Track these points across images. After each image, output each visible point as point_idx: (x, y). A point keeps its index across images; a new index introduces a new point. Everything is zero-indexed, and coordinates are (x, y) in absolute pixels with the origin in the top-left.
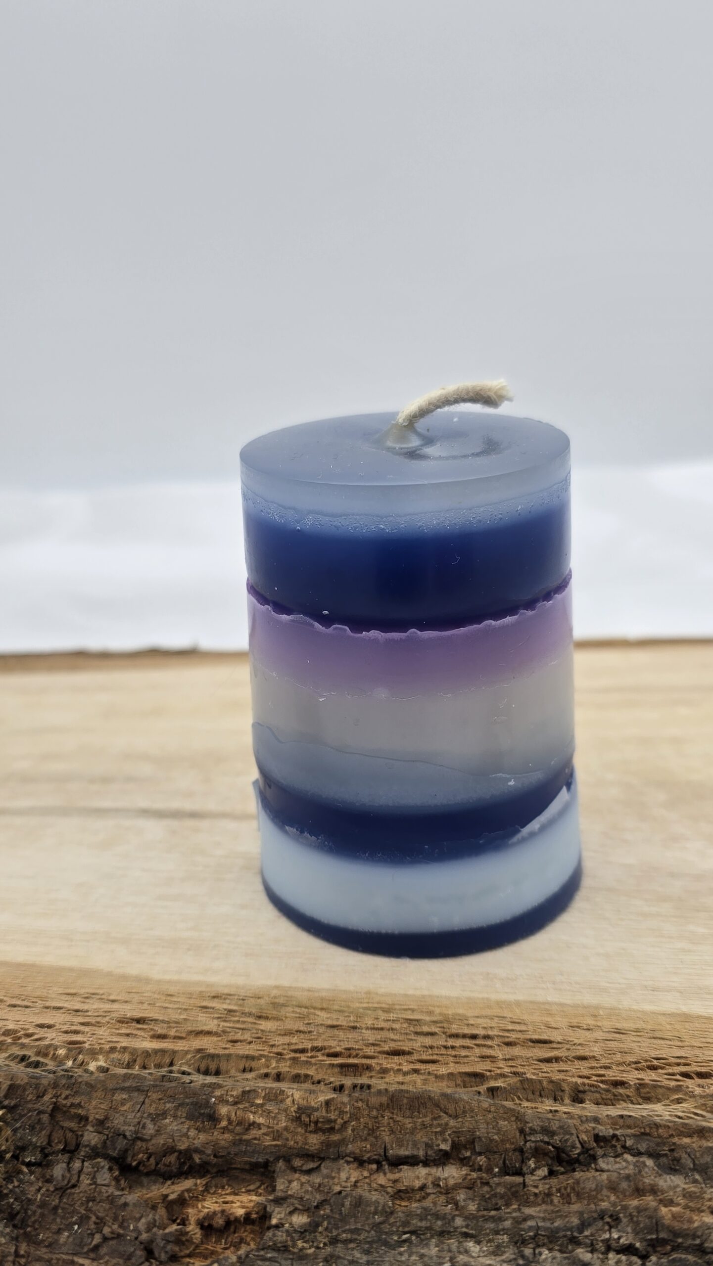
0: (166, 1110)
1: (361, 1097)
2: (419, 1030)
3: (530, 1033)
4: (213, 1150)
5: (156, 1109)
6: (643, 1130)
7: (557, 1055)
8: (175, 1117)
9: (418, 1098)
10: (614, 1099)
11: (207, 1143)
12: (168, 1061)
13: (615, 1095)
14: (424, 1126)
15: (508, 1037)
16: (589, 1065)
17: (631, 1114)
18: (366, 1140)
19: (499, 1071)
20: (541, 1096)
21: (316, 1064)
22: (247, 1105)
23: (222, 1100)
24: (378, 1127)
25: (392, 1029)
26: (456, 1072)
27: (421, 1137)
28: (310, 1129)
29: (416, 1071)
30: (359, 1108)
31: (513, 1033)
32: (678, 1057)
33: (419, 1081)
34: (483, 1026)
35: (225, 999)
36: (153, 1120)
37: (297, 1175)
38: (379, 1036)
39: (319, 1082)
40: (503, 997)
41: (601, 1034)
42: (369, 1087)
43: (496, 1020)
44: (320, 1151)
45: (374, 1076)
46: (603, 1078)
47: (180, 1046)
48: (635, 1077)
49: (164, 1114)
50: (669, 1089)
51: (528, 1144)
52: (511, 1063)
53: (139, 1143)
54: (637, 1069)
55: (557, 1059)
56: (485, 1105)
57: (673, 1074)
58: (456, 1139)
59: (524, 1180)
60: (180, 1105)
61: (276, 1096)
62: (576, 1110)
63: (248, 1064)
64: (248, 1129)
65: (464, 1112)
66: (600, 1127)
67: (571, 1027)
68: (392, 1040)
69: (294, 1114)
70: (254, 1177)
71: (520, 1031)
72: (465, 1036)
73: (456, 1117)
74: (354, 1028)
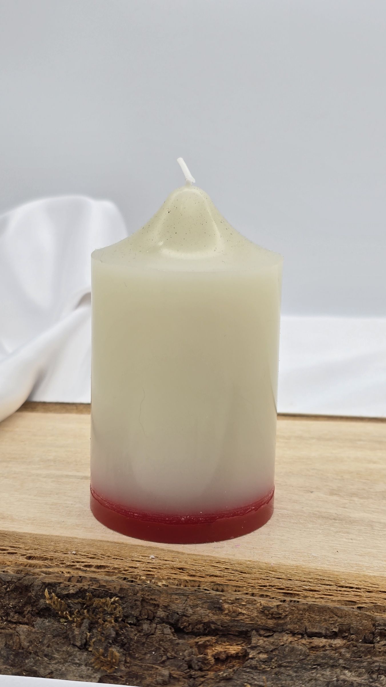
0: (198, 604)
1: (294, 605)
4: (221, 623)
5: (193, 603)
8: (202, 607)
9: (322, 608)
11: (218, 620)
12: (197, 585)
14: (325, 620)
15: (369, 589)
18: (296, 624)
19: (363, 601)
20: (384, 611)
21: (271, 592)
22: (238, 605)
23: (225, 601)
24: (303, 619)
27: (324, 625)
28: (269, 617)
29: (322, 598)
30: (293, 610)
33: (323, 601)
35: (223, 564)
36: (191, 608)
37: (262, 638)
39: (273, 598)
40: (366, 574)
42: (298, 602)
43: (363, 582)
44: (273, 628)
45: (301, 598)
47: (202, 579)
49: (197, 606)
51: (377, 630)
52: (369, 599)
53: (184, 618)
56: (356, 613)
58: (341, 628)
59: (374, 646)
60: (204, 602)
61: (252, 601)
63: (237, 589)
64: (238, 615)
65: (345, 616)
68: (310, 586)
69: (261, 610)
70: (240, 639)
71: (375, 587)
72: (346, 587)
73: (341, 617)
74: (290, 580)
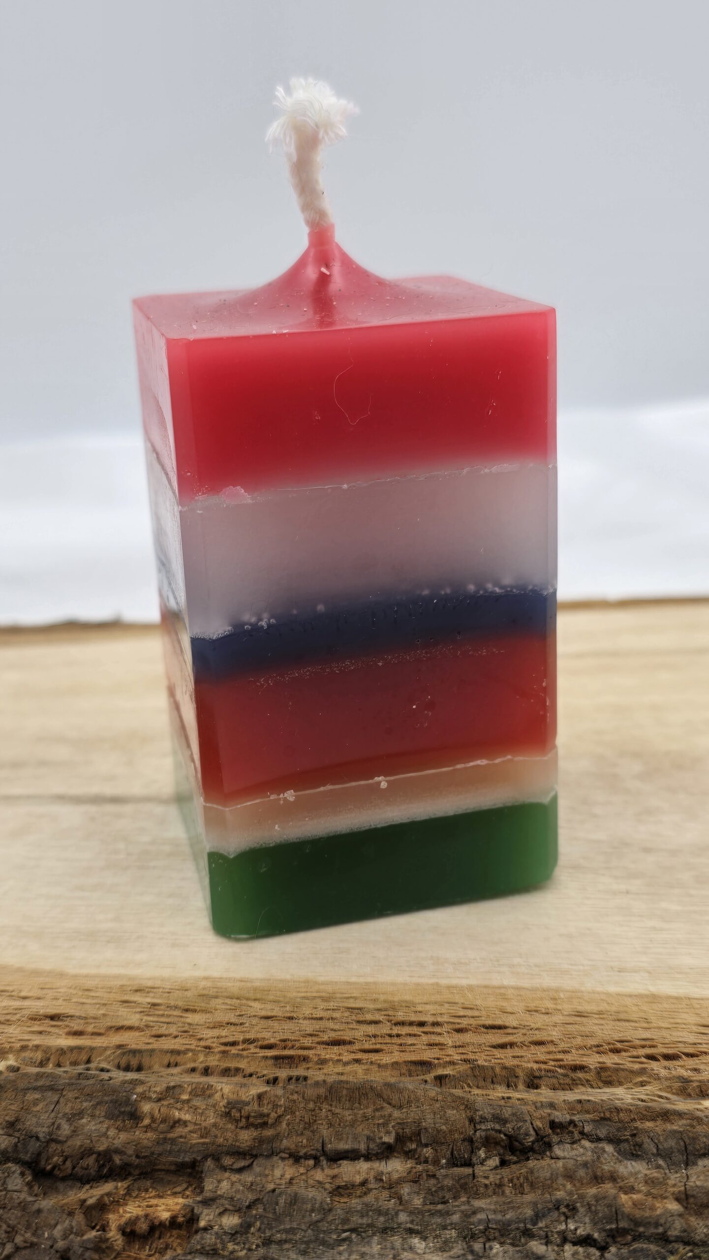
0: (83, 1110)
1: (296, 1089)
2: (361, 1019)
3: (483, 1018)
4: (135, 1150)
5: (72, 1108)
6: (602, 1115)
7: (512, 1041)
8: (93, 1116)
9: (359, 1089)
10: (573, 1084)
11: (128, 1143)
12: (85, 1058)
13: (574, 1080)
14: (365, 1118)
15: (458, 1023)
16: (546, 1050)
17: (590, 1098)
18: (302, 1134)
19: (448, 1059)
20: (493, 1082)
21: (248, 1057)
22: (172, 1101)
23: (144, 1097)
24: (315, 1121)
25: (332, 1018)
26: (401, 1061)
27: (362, 1130)
28: (241, 1124)
29: (357, 1061)
30: (294, 1101)
31: (465, 1019)
32: (644, 1039)
33: (360, 1071)
34: (432, 1012)
35: (148, 992)
36: (68, 1120)
37: (227, 1174)
38: (317, 1025)
39: (251, 1075)
40: (454, 982)
41: (561, 1017)
42: (306, 1078)
43: (447, 1006)
44: (251, 1148)
45: (312, 1067)
46: (561, 1063)
47: (99, 1042)
48: (596, 1060)
49: (80, 1114)
50: (632, 1072)
51: (478, 1133)
52: (461, 1050)
53: (53, 1146)
54: (598, 1053)
55: (512, 1045)
56: (432, 1094)
57: (638, 1057)
58: (400, 1131)
59: (474, 1171)
60: (98, 1104)
61: (203, 1091)
62: (531, 1096)
63: (173, 1059)
64: (173, 1127)
65: (409, 1102)
66: (557, 1113)
67: (529, 1011)
68: (332, 1030)
69: (223, 1109)
70: (181, 1179)
71: (473, 1017)
72: (411, 1024)
73: (400, 1107)
74: (291, 1018)
